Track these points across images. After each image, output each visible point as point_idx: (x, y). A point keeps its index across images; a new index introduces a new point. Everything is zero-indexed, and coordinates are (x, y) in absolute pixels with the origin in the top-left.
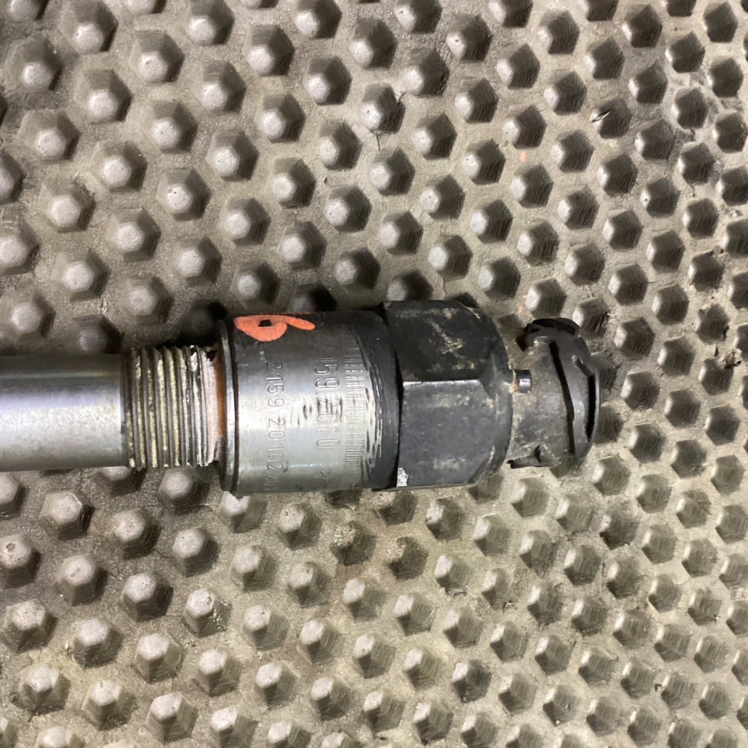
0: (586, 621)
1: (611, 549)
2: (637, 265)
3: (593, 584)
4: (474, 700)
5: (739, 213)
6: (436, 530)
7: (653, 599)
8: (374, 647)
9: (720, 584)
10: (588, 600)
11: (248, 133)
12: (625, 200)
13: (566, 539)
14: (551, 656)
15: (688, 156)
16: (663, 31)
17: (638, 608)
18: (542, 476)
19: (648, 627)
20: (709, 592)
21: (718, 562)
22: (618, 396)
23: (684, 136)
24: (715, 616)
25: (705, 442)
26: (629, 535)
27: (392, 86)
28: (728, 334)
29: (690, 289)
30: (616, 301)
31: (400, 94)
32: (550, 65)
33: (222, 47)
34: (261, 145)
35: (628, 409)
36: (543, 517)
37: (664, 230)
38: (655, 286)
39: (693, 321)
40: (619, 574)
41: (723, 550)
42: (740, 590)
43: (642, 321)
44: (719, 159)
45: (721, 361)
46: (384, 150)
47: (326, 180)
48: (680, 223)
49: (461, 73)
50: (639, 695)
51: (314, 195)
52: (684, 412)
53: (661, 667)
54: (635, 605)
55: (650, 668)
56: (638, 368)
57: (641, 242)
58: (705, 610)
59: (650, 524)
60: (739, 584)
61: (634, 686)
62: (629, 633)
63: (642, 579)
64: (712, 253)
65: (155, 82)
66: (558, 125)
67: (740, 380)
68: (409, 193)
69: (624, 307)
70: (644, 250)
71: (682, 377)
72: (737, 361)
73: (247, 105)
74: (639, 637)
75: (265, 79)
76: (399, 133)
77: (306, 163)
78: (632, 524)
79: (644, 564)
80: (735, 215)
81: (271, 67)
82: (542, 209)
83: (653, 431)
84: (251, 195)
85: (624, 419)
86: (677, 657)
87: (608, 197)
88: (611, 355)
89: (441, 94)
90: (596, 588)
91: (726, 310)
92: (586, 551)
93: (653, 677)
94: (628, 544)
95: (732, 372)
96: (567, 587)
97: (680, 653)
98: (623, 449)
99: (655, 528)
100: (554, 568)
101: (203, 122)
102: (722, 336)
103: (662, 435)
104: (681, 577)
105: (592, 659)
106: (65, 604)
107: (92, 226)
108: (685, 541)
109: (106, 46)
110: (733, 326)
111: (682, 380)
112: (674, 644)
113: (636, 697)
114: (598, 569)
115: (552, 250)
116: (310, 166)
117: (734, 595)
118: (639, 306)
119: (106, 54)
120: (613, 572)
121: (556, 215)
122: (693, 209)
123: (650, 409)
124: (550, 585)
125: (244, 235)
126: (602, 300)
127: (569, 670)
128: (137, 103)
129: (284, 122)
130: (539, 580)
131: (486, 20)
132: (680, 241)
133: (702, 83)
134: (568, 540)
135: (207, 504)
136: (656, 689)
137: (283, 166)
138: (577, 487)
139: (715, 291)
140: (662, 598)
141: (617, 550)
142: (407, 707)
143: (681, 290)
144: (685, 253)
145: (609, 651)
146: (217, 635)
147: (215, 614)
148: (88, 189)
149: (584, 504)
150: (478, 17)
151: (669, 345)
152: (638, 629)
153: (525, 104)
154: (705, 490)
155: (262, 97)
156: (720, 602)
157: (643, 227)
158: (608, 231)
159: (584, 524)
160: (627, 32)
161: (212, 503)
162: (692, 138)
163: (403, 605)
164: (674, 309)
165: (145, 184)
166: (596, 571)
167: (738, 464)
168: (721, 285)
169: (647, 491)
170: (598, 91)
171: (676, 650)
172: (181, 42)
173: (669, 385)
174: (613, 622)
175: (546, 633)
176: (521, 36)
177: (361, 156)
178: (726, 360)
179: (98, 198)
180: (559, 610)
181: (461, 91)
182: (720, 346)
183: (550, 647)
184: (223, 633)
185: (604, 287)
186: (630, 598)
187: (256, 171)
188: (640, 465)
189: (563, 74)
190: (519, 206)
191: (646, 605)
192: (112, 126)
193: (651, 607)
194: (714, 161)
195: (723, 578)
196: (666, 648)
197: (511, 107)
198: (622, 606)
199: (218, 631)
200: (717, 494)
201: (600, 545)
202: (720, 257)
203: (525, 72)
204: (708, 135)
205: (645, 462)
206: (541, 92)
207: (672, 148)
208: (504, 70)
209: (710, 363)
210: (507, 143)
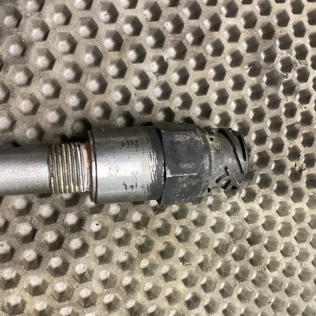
0: (240, 276)
1: (251, 246)
2: (263, 129)
3: (244, 260)
4: (194, 309)
5: (305, 108)
6: (179, 238)
7: (268, 267)
8: (153, 287)
9: (296, 260)
10: (241, 267)
11: (103, 75)
12: (259, 102)
13: (233, 242)
14: (226, 290)
15: (285, 84)
16: (275, 33)
17: (262, 270)
18: (223, 216)
19: (266, 278)
20: (291, 263)
21: (295, 251)
22: (255, 183)
23: (283, 76)
24: (294, 273)
25: (290, 202)
26: (258, 240)
27: (163, 56)
28: (300, 157)
29: (285, 139)
30: (254, 144)
31: (166, 59)
32: (228, 47)
33: (93, 40)
34: (109, 80)
35: (259, 188)
36: (223, 233)
37: (274, 114)
38: (270, 138)
39: (286, 152)
40: (254, 256)
41: (297, 246)
42: (304, 263)
43: (265, 152)
44: (298, 86)
45: (297, 168)
46: (160, 81)
47: (135, 94)
48: (281, 112)
49: (192, 51)
50: (261, 306)
51: (130, 100)
52: (282, 189)
53: (271, 295)
54: (260, 269)
55: (266, 295)
56: (263, 171)
57: (265, 120)
58: (290, 271)
59: (267, 236)
60: (304, 260)
61: (260, 302)
62: (258, 281)
63: (264, 258)
64: (294, 124)
65: (65, 53)
66: (231, 71)
67: (305, 176)
68: (170, 99)
69: (258, 146)
70: (266, 123)
71: (281, 175)
72: (304, 168)
73: (103, 63)
74: (262, 282)
75: (111, 53)
76: (166, 75)
77: (127, 87)
78: (260, 236)
79: (265, 252)
80: (304, 108)
81: (113, 47)
82: (225, 106)
83: (269, 197)
84: (104, 100)
85: (257, 192)
86: (278, 290)
87: (252, 101)
88: (252, 166)
89: (183, 59)
90: (245, 262)
91: (300, 148)
92: (241, 247)
93: (268, 299)
94: (258, 244)
95: (302, 173)
96: (233, 262)
97: (279, 289)
98: (257, 205)
99: (269, 237)
100: (228, 254)
101: (85, 71)
102: (298, 158)
103: (273, 199)
104: (280, 257)
105: (243, 291)
106: (24, 270)
107: (38, 113)
108: (282, 242)
109: (45, 38)
110: (302, 154)
111: (281, 177)
112: (277, 285)
113: (261, 307)
114: (246, 254)
115: (228, 123)
116: (129, 88)
117: (301, 265)
118: (264, 146)
119: (44, 42)
120: (252, 255)
121: (230, 108)
122: (286, 106)
123: (268, 188)
124: (226, 261)
125: (101, 116)
126: (249, 144)
127: (233, 296)
128: (57, 63)
129: (118, 70)
130: (221, 259)
131: (202, 29)
132: (281, 119)
133: (291, 54)
134: (234, 242)
135: (84, 228)
136: (269, 304)
137: (117, 88)
138: (237, 220)
139: (295, 139)
140: (272, 266)
141: (254, 246)
142: (166, 312)
143: (281, 139)
144: (283, 124)
145: (250, 288)
146: (87, 282)
147: (87, 274)
148: (37, 98)
149: (240, 227)
150: (199, 27)
151: (276, 162)
152: (262, 279)
153: (218, 63)
154: (290, 222)
155: (109, 60)
156: (296, 268)
157: (266, 113)
158: (251, 115)
159: (240, 236)
160: (261, 33)
161: (86, 228)
162: (287, 77)
163: (165, 269)
164: (278, 147)
165: (60, 96)
166: (245, 255)
167: (304, 211)
168: (298, 137)
169: (266, 221)
170: (248, 58)
171: (277, 288)
172: (76, 37)
173: (276, 178)
174: (252, 276)
175: (224, 281)
176: (217, 35)
177: (150, 84)
178: (299, 168)
179: (41, 102)
180: (229, 271)
181: (192, 57)
182: (297, 162)
183: (226, 286)
184: (90, 282)
185: (249, 138)
186: (259, 266)
187: (107, 91)
188: (264, 211)
189: (234, 50)
190: (215, 105)
191: (265, 269)
192: (47, 72)
193: (267, 270)
194: (295, 86)
195: (297, 258)
196: (273, 287)
197: (212, 64)
198: (255, 270)
199: (88, 281)
200: (295, 223)
201: (246, 244)
202: (297, 126)
203: (218, 50)
204: (293, 75)
205: (266, 210)
206: (225, 58)
207: (278, 81)
208: (210, 48)
209: (293, 169)
210: (210, 79)
